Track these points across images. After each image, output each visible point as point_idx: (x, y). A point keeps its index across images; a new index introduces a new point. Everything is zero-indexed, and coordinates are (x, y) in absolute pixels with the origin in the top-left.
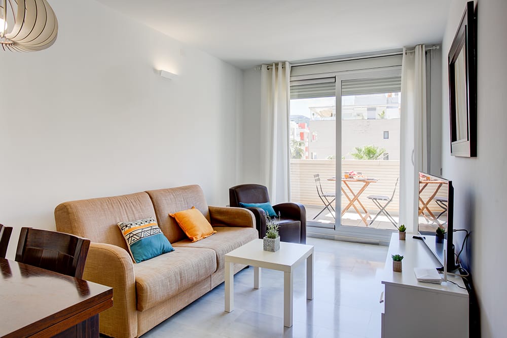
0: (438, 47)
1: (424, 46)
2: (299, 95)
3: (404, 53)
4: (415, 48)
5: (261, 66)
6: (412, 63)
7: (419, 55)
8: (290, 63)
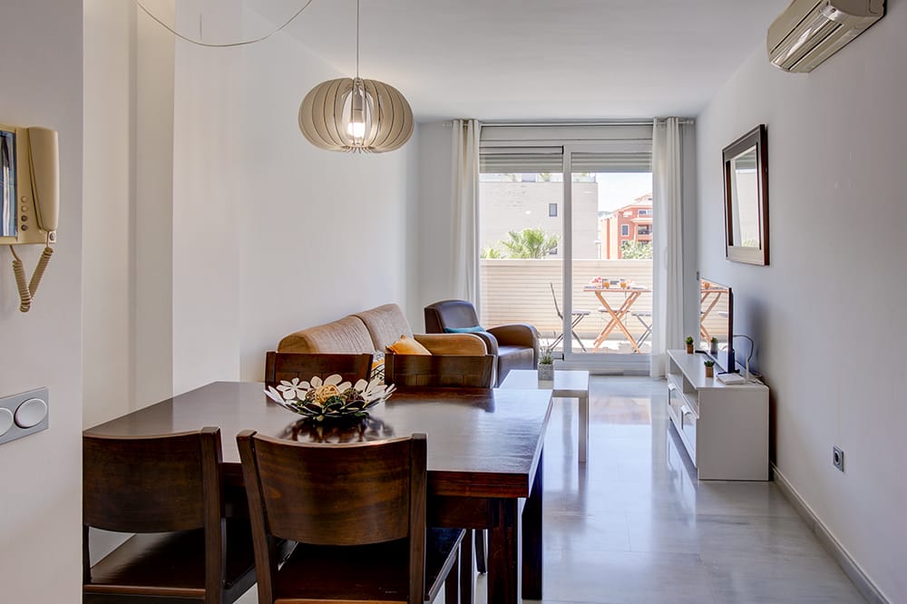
0: (692, 123)
1: (677, 120)
2: (487, 167)
3: (655, 124)
4: (666, 119)
5: (452, 122)
6: (663, 138)
7: (672, 131)
8: (479, 121)
